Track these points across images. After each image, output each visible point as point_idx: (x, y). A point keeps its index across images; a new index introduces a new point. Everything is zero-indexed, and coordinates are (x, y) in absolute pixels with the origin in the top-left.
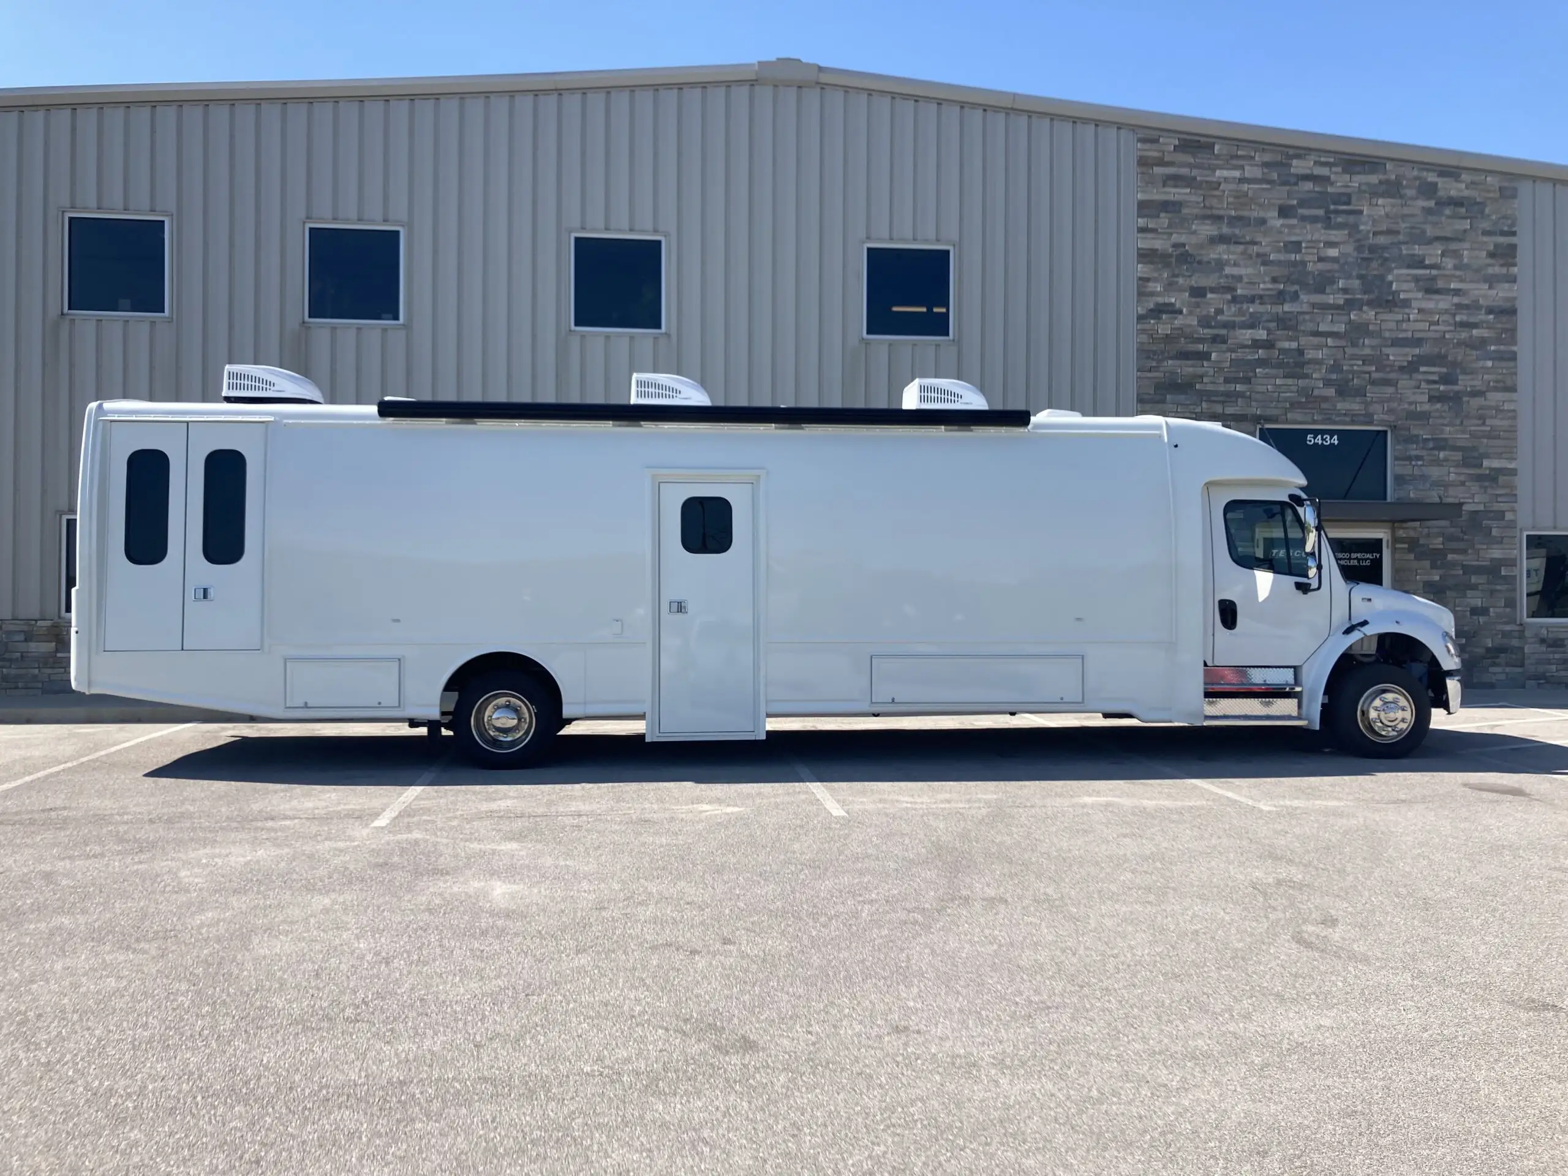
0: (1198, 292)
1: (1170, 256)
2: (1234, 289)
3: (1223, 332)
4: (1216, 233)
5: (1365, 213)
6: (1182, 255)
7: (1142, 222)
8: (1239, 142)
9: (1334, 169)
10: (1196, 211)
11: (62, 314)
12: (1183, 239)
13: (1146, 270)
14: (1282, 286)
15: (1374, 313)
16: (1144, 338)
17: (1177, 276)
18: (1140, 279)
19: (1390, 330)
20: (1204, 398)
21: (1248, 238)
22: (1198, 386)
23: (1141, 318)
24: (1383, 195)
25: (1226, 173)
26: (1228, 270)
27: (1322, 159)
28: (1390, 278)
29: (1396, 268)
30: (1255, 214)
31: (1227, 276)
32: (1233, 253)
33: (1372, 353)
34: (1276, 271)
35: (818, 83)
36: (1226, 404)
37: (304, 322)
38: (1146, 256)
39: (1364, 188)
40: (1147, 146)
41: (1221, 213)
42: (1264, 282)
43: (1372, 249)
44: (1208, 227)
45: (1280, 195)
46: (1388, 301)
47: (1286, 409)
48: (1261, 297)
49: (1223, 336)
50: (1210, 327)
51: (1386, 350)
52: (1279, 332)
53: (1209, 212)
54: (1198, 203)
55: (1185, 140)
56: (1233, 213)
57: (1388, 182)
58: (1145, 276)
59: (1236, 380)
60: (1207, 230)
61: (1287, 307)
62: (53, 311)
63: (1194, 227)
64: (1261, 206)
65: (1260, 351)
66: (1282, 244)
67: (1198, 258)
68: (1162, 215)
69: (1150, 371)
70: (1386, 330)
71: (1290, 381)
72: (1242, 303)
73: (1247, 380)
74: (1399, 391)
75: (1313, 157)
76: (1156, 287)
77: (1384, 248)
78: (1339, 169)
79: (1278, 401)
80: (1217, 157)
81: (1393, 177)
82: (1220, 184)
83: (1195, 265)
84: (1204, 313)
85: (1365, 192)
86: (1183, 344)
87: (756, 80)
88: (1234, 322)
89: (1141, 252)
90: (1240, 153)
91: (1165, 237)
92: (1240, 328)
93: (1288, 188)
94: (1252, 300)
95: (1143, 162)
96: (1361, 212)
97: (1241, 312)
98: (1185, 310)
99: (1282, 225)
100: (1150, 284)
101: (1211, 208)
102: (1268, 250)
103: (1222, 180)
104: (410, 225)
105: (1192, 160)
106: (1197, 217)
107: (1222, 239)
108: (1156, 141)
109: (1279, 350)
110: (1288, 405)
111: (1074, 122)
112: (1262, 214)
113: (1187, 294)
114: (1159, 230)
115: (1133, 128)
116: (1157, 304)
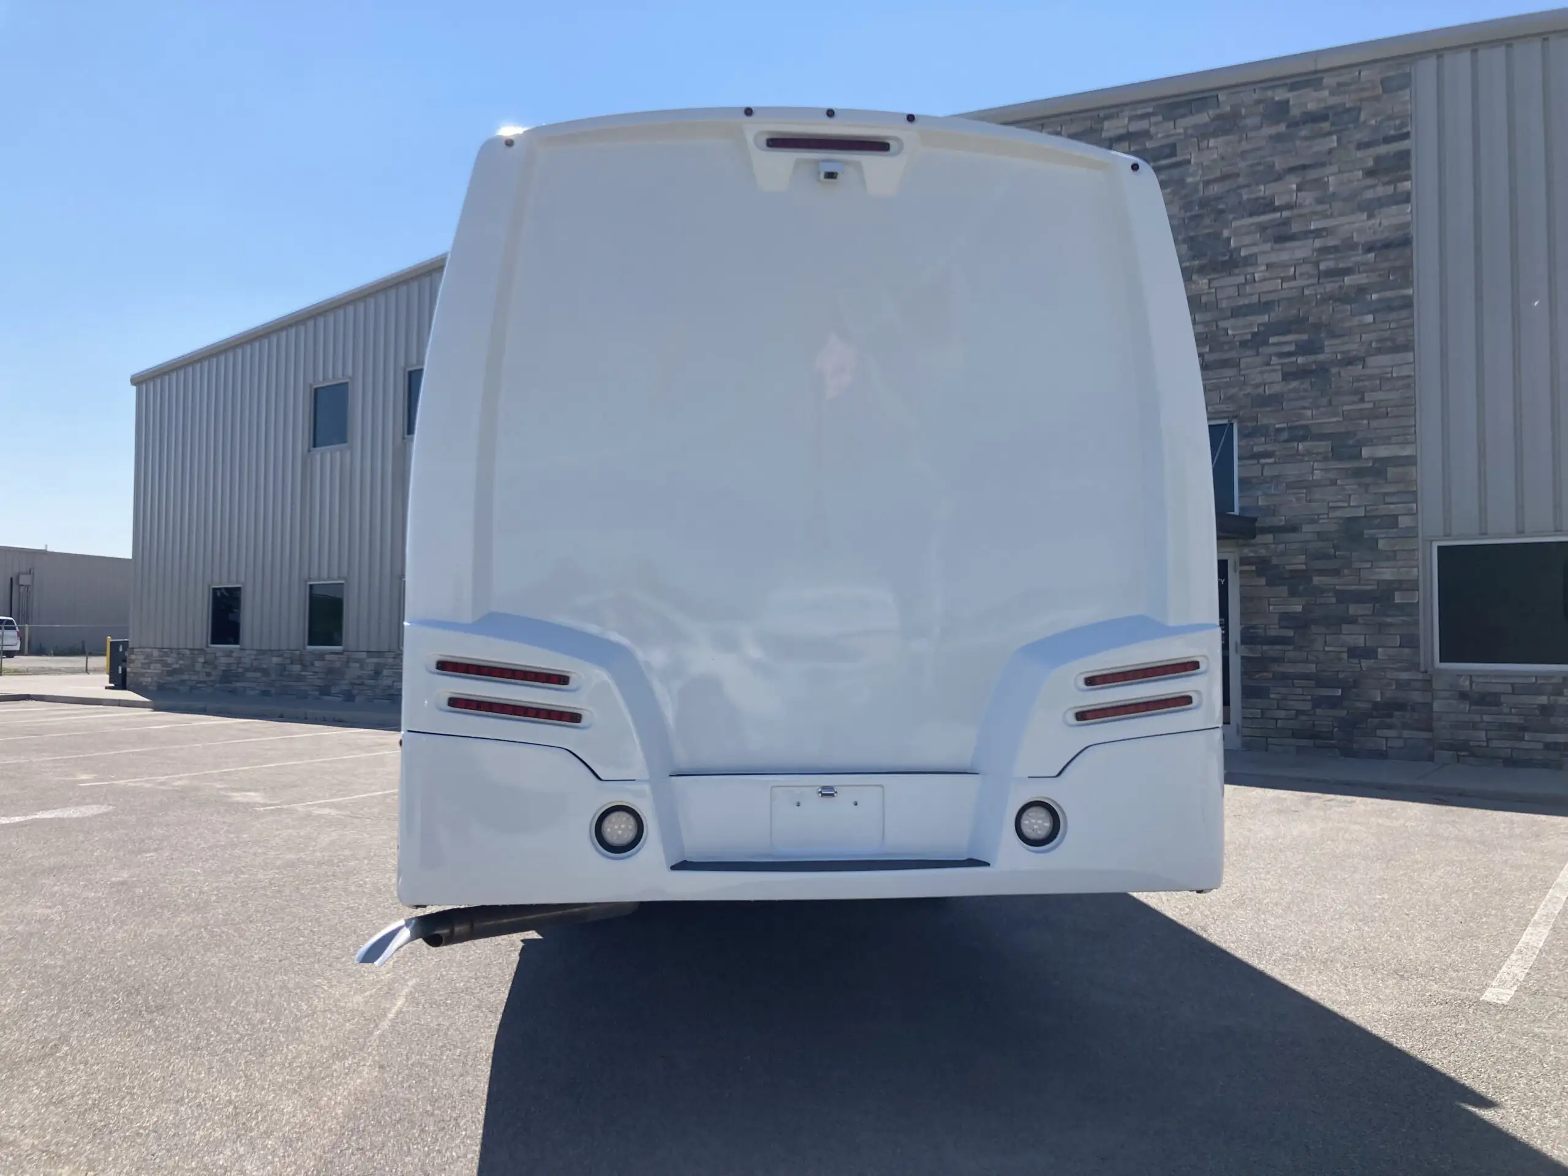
5: (1192, 161)
9: (1153, 119)
15: (1205, 281)
19: (1228, 298)
24: (1215, 135)
27: (1139, 112)
28: (1226, 233)
29: (1235, 219)
33: (1207, 330)
39: (1190, 131)
43: (1204, 203)
46: (1224, 263)
51: (1224, 324)
57: (1220, 117)
62: (305, 450)
70: (1222, 299)
74: (1242, 372)
75: (1127, 113)
77: (1219, 198)
78: (1160, 118)
81: (1228, 108)
85: (1192, 136)
96: (1189, 162)
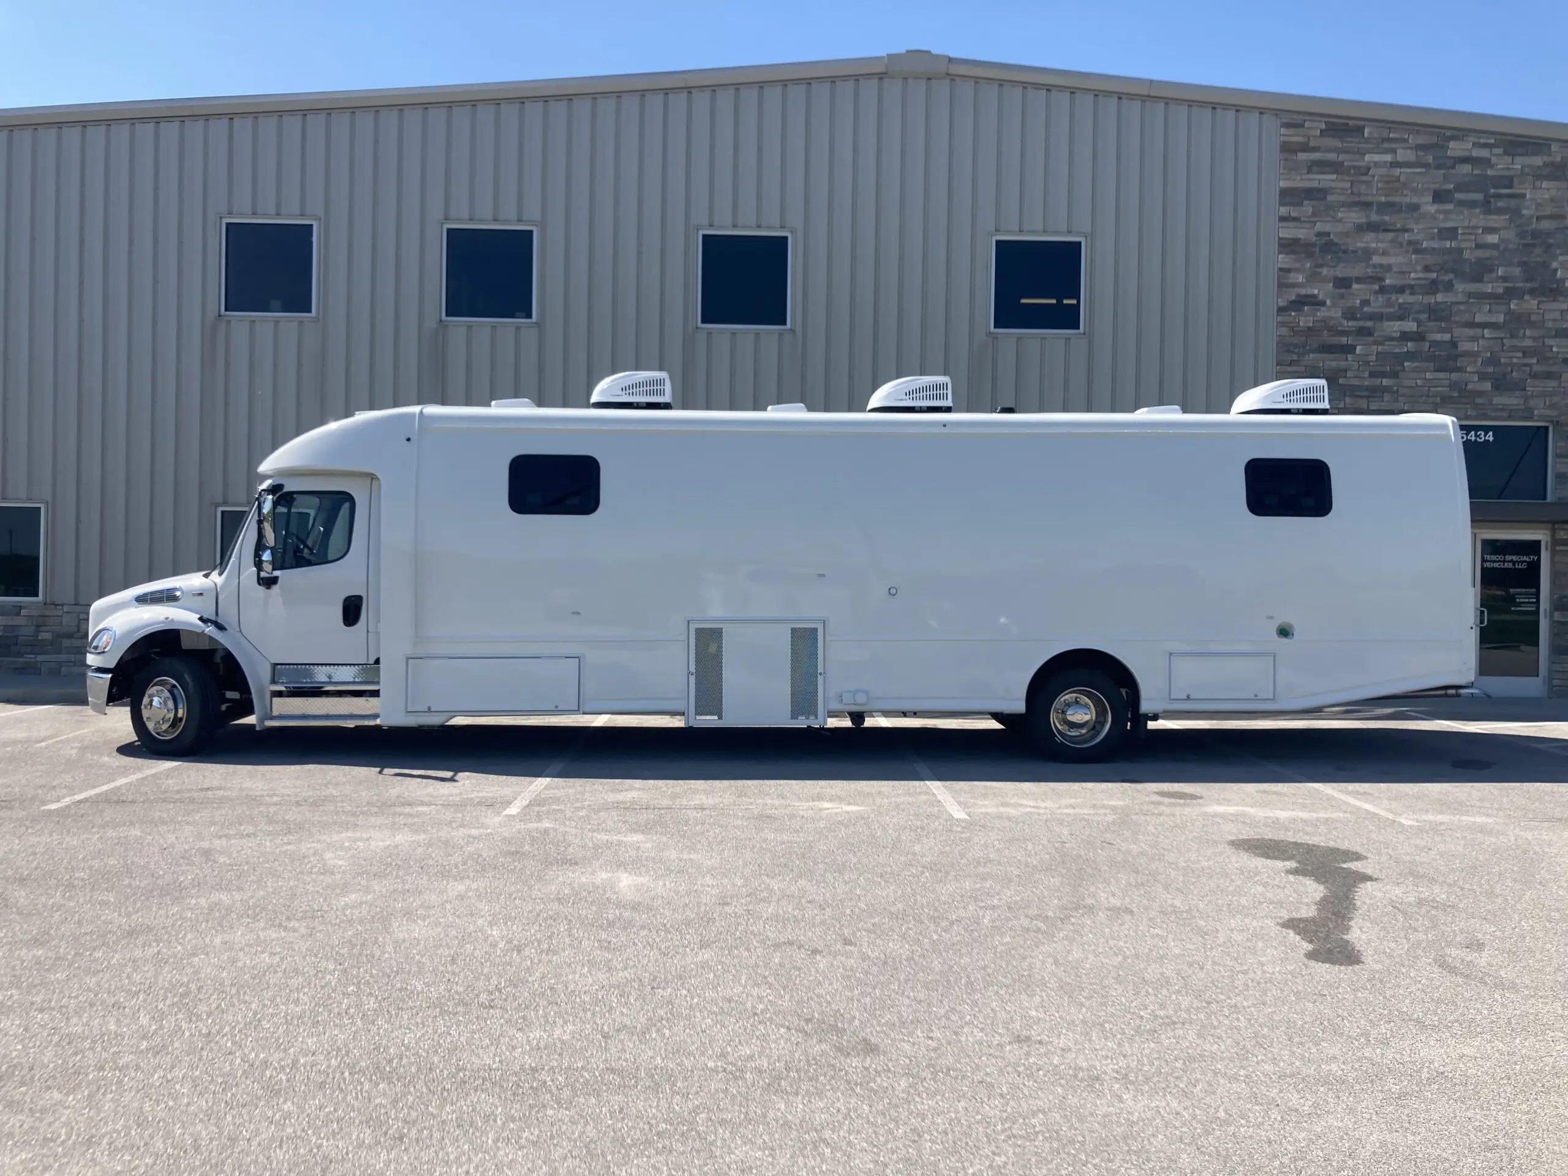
0: (1343, 283)
1: (1314, 245)
2: (1383, 279)
3: (1369, 324)
4: (1364, 220)
5: (1528, 196)
6: (1326, 244)
7: (1283, 210)
8: (1391, 125)
9: (1495, 151)
10: (1342, 198)
11: (220, 316)
12: (1327, 228)
13: (1286, 260)
14: (1434, 275)
15: (1536, 302)
16: (1284, 331)
17: (1321, 266)
18: (1281, 269)
19: (1554, 320)
20: (1348, 393)
21: (1399, 226)
22: (1341, 381)
23: (1281, 310)
24: (1548, 178)
25: (1376, 158)
26: (1376, 259)
27: (1482, 141)
28: (1554, 265)
29: (1562, 254)
30: (1407, 200)
31: (1374, 266)
32: (1382, 241)
33: (1534, 344)
34: (1429, 259)
35: (948, 74)
36: (1370, 399)
37: (441, 321)
38: (1288, 246)
39: (1527, 170)
40: (1291, 131)
41: (1369, 199)
42: (1415, 272)
43: (1535, 234)
44: (1354, 215)
45: (1436, 179)
46: (1552, 290)
47: (1437, 404)
48: (1412, 287)
49: (1368, 328)
50: (1354, 319)
51: (1549, 342)
52: (1431, 324)
53: (1357, 199)
54: (1346, 189)
55: (1333, 124)
56: (1383, 199)
57: (1552, 164)
58: (1286, 266)
59: (1383, 375)
60: (1356, 217)
61: (1440, 297)
62: (212, 312)
63: (1340, 215)
64: (1415, 191)
65: (1409, 344)
66: (1436, 231)
67: (1343, 248)
68: (1306, 203)
69: (1290, 365)
70: (1549, 320)
71: (1442, 375)
72: (1391, 293)
73: (1394, 375)
74: (1563, 385)
75: (1472, 139)
76: (1298, 279)
77: (1549, 234)
78: (1500, 151)
79: (1428, 396)
80: (1368, 140)
81: (1559, 159)
82: (1369, 169)
83: (1340, 254)
84: (1349, 304)
85: (1528, 174)
86: (1326, 337)
87: (885, 73)
88: (1382, 314)
89: (1282, 241)
90: (1391, 135)
91: (1308, 225)
92: (1388, 320)
93: (1443, 171)
94: (1401, 290)
95: (1288, 149)
96: (1524, 196)
97: (1388, 303)
98: (1328, 302)
99: (1437, 211)
100: (1292, 275)
101: (1359, 195)
102: (1420, 237)
103: (1373, 164)
104: (543, 225)
105: (1340, 145)
106: (1343, 204)
107: (1373, 227)
108: (1301, 126)
109: (1430, 342)
110: (1438, 400)
111: (1214, 108)
112: (1415, 200)
113: (1331, 285)
114: (1302, 219)
115: (1277, 112)
116: (1298, 295)
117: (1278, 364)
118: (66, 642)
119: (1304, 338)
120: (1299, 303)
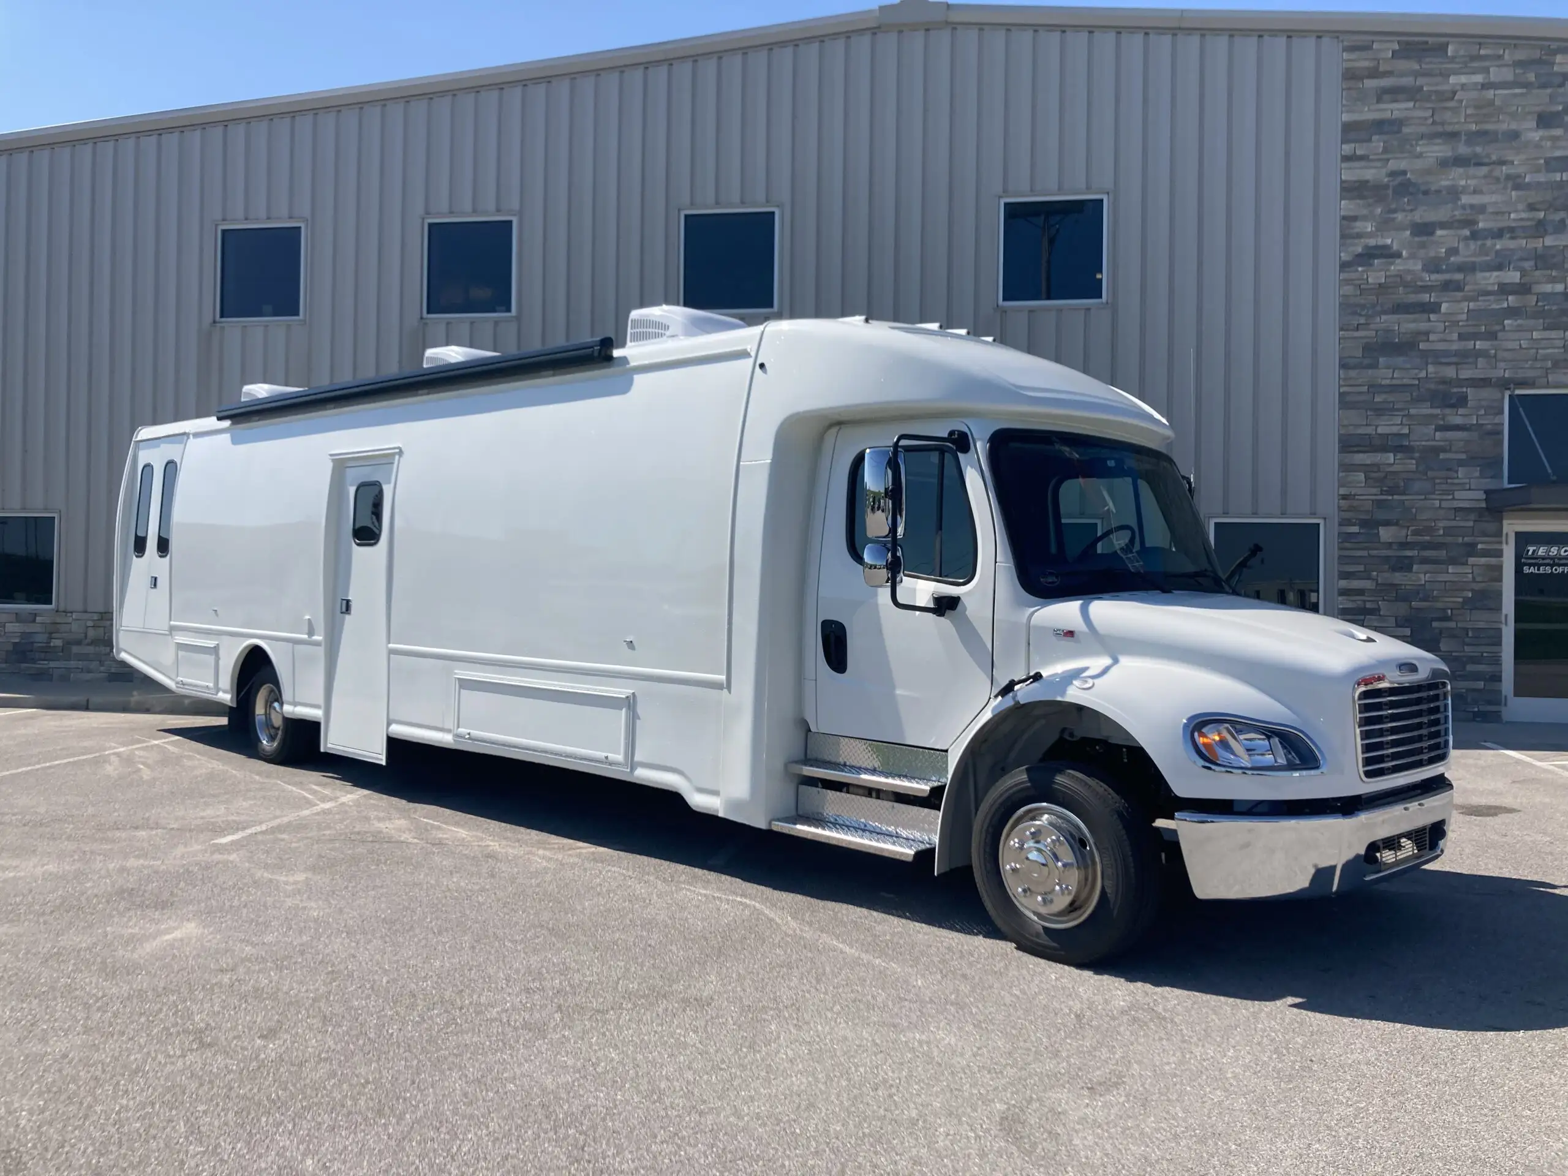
0: (1424, 230)
1: (1386, 187)
2: (1474, 222)
3: (1459, 276)
4: (1450, 154)
6: (1401, 184)
7: (1347, 149)
8: (1481, 40)
10: (1423, 129)
11: (215, 322)
12: (1403, 165)
13: (1352, 207)
14: (1542, 215)
16: (1348, 290)
17: (1395, 211)
18: (1344, 218)
20: (1430, 361)
21: (1494, 158)
22: (1422, 346)
23: (1344, 266)
25: (1463, 79)
26: (1465, 199)
30: (1504, 127)
31: (1464, 207)
32: (1474, 177)
34: (1533, 197)
35: (947, 23)
36: (1459, 366)
37: (422, 318)
38: (1353, 190)
40: (1353, 56)
41: (1457, 128)
42: (1516, 211)
44: (1436, 148)
45: (1539, 100)
47: (1547, 369)
48: (1512, 230)
49: (1458, 282)
50: (1438, 271)
52: (1538, 273)
53: (1440, 129)
54: (1426, 119)
55: (1408, 43)
56: (1473, 127)
58: (1351, 214)
59: (1475, 336)
60: (1439, 150)
61: (1549, 241)
62: (208, 318)
63: (1418, 149)
64: (1513, 116)
65: (1510, 298)
66: (1542, 161)
67: (1423, 188)
68: (1375, 138)
69: (1357, 329)
71: (1553, 334)
72: (1486, 238)
73: (1492, 336)
76: (1366, 228)
79: (1536, 359)
80: (1453, 60)
82: (1454, 93)
83: (1421, 196)
84: (1432, 254)
86: (1402, 295)
87: (879, 27)
88: (1474, 263)
89: (1344, 185)
90: (1482, 52)
91: (1379, 164)
92: (1482, 271)
93: (1549, 91)
94: (1499, 234)
95: (1351, 75)
97: (1483, 251)
98: (1404, 253)
99: (1542, 139)
100: (1358, 224)
101: (1443, 124)
102: (1520, 170)
103: (1458, 87)
104: (520, 214)
105: (1417, 67)
106: (1422, 137)
107: (1460, 161)
108: (1367, 48)
109: (1538, 294)
110: (1549, 364)
111: (1260, 36)
112: (1514, 126)
113: (1408, 233)
114: (1371, 157)
115: (1336, 34)
116: (1367, 247)
117: (1341, 329)
118: (75, 649)
119: (1374, 298)
120: (1368, 256)
